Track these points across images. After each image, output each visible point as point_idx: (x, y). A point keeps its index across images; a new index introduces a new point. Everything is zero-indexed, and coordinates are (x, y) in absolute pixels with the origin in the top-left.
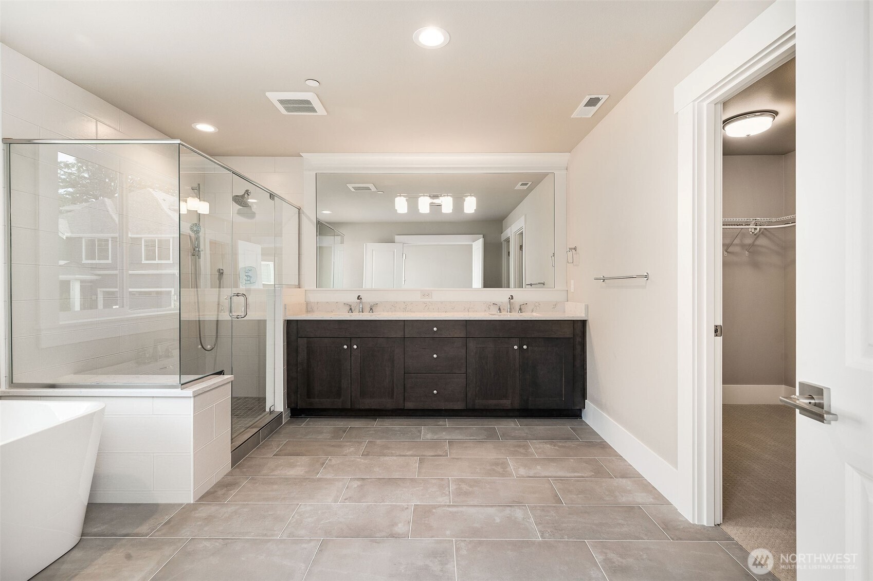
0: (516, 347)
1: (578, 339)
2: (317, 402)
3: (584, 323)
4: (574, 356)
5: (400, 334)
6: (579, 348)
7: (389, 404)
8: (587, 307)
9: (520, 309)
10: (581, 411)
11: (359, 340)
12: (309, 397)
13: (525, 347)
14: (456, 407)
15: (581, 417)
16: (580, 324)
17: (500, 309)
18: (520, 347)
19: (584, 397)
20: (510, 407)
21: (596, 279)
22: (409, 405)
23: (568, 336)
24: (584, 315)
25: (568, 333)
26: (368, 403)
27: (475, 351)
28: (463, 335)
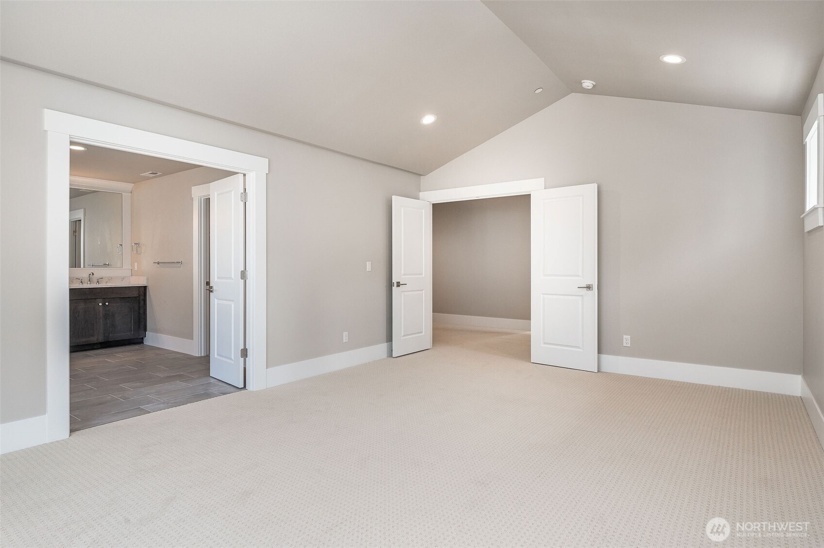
0: (100, 304)
1: (142, 297)
3: (145, 287)
4: (139, 307)
6: (142, 302)
8: (148, 279)
9: (98, 282)
10: (143, 338)
13: (107, 304)
15: (142, 343)
16: (143, 289)
17: (82, 282)
18: (104, 304)
19: (145, 330)
20: (96, 342)
21: (155, 263)
23: (136, 296)
24: (145, 283)
25: (135, 294)
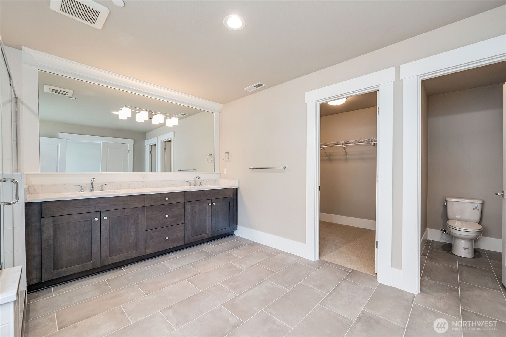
0: (210, 204)
1: (235, 197)
2: (65, 271)
3: (237, 189)
4: (233, 205)
5: (142, 204)
6: (235, 201)
7: (134, 254)
8: (239, 181)
9: (201, 184)
10: (234, 231)
11: (108, 212)
12: (55, 268)
13: (214, 204)
14: (179, 245)
15: (233, 234)
16: (235, 190)
17: (190, 184)
18: (212, 204)
19: (237, 224)
20: (207, 237)
22: (149, 251)
23: (231, 196)
24: (236, 185)
25: (231, 194)
26: (116, 259)
27: (189, 209)
28: (183, 200)
